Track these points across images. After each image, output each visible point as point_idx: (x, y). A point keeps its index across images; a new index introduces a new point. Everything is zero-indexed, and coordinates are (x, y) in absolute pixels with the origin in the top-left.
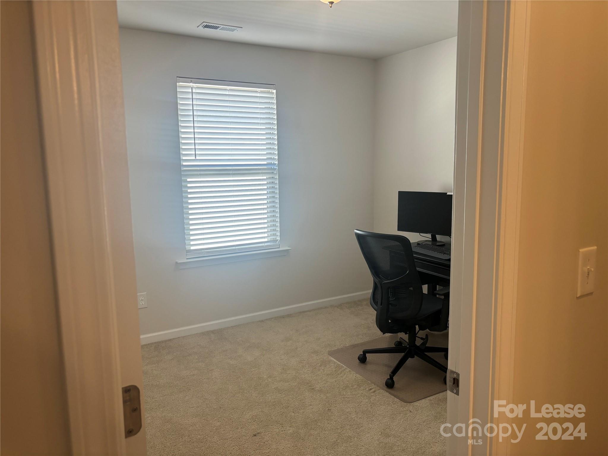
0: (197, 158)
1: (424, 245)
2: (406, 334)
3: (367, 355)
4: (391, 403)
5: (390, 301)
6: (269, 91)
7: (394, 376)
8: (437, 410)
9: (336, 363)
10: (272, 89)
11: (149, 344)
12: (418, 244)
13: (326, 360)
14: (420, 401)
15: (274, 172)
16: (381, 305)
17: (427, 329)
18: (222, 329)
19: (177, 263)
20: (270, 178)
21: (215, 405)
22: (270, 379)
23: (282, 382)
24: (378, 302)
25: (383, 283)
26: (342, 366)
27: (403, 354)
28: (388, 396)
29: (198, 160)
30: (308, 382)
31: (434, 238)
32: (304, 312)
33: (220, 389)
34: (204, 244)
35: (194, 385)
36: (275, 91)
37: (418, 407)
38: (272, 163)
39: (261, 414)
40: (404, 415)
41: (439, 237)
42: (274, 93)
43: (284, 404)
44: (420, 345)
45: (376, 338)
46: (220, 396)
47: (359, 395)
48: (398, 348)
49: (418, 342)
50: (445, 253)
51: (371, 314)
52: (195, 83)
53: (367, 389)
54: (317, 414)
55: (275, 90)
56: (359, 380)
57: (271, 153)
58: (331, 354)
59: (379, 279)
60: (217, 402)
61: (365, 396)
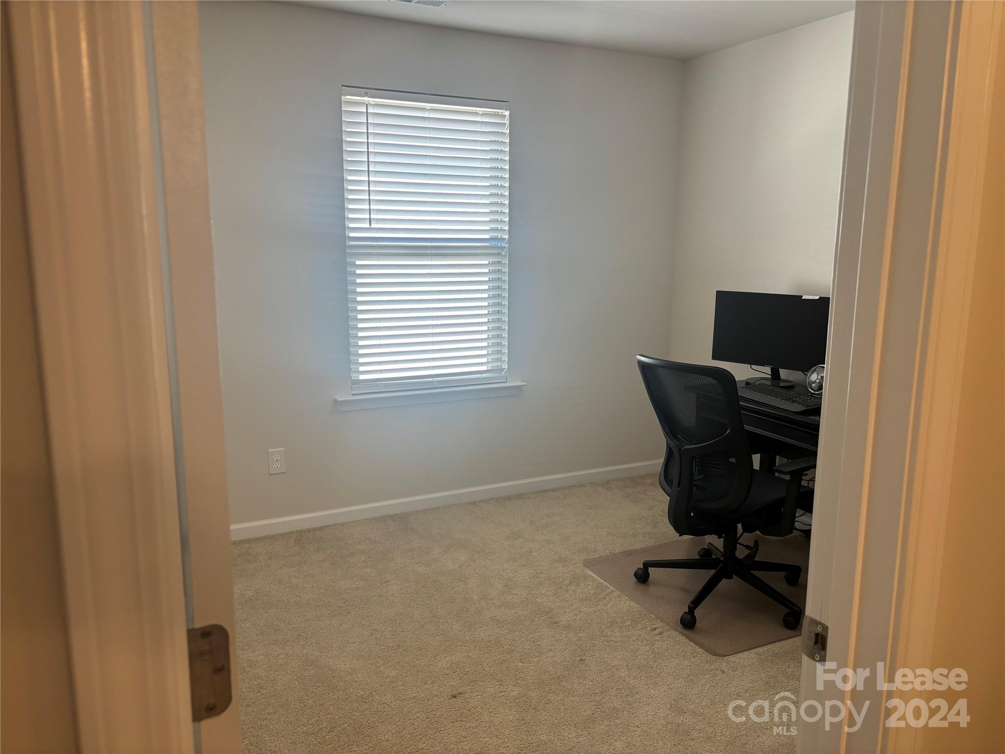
0: (373, 226)
1: (758, 385)
2: (720, 537)
3: (651, 570)
4: (689, 654)
5: (694, 481)
6: (498, 112)
7: (695, 608)
8: (769, 672)
9: (598, 580)
10: (503, 109)
11: (286, 533)
12: (748, 383)
13: (579, 575)
14: (740, 654)
15: (501, 253)
16: (679, 486)
17: (758, 531)
18: (407, 513)
19: (335, 401)
20: (493, 263)
21: (390, 641)
22: (484, 602)
23: (504, 607)
24: (674, 480)
25: (685, 449)
26: (606, 586)
27: (713, 571)
28: (684, 642)
29: (374, 228)
30: (548, 611)
31: (775, 374)
32: (545, 491)
33: (399, 615)
34: (381, 371)
35: (357, 606)
36: (507, 113)
37: (736, 664)
38: (499, 237)
39: (465, 661)
40: (711, 677)
41: (784, 373)
42: (506, 116)
43: (505, 647)
44: (743, 558)
45: (667, 541)
46: (400, 626)
47: (634, 638)
48: (704, 560)
49: (741, 553)
50: (794, 402)
51: (661, 501)
52: (373, 97)
53: (649, 628)
54: (560, 667)
55: (509, 111)
56: (636, 611)
57: (498, 219)
58: (589, 564)
59: (677, 442)
60: (394, 637)
61: (644, 640)
